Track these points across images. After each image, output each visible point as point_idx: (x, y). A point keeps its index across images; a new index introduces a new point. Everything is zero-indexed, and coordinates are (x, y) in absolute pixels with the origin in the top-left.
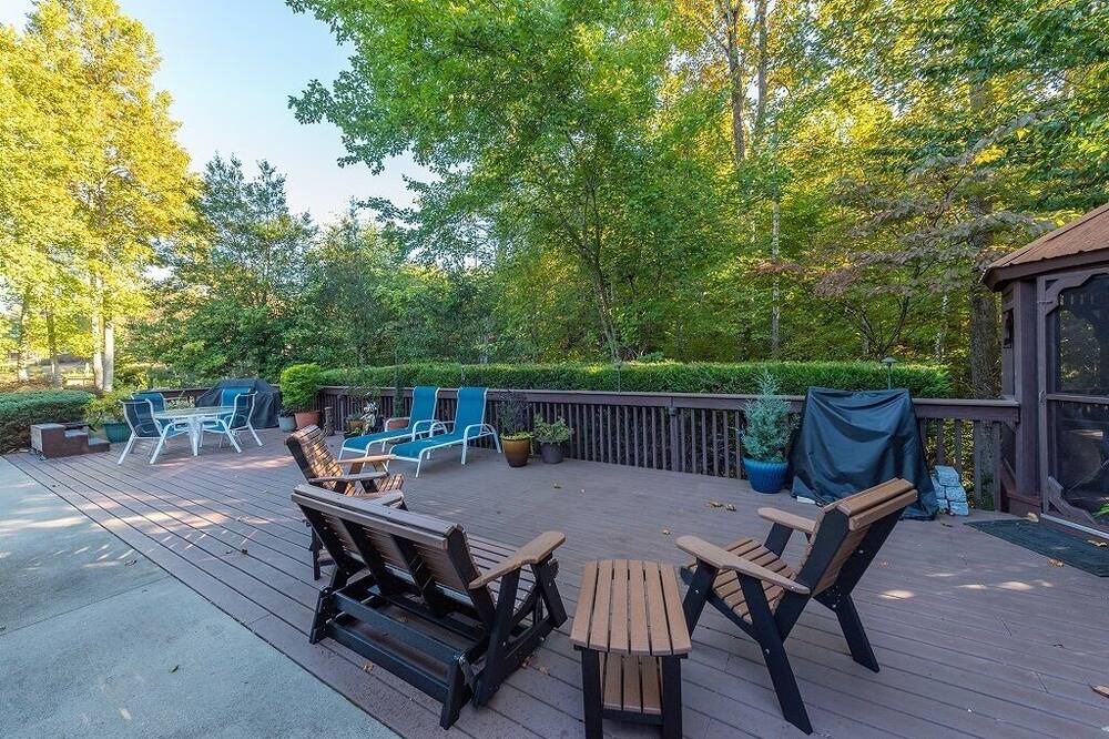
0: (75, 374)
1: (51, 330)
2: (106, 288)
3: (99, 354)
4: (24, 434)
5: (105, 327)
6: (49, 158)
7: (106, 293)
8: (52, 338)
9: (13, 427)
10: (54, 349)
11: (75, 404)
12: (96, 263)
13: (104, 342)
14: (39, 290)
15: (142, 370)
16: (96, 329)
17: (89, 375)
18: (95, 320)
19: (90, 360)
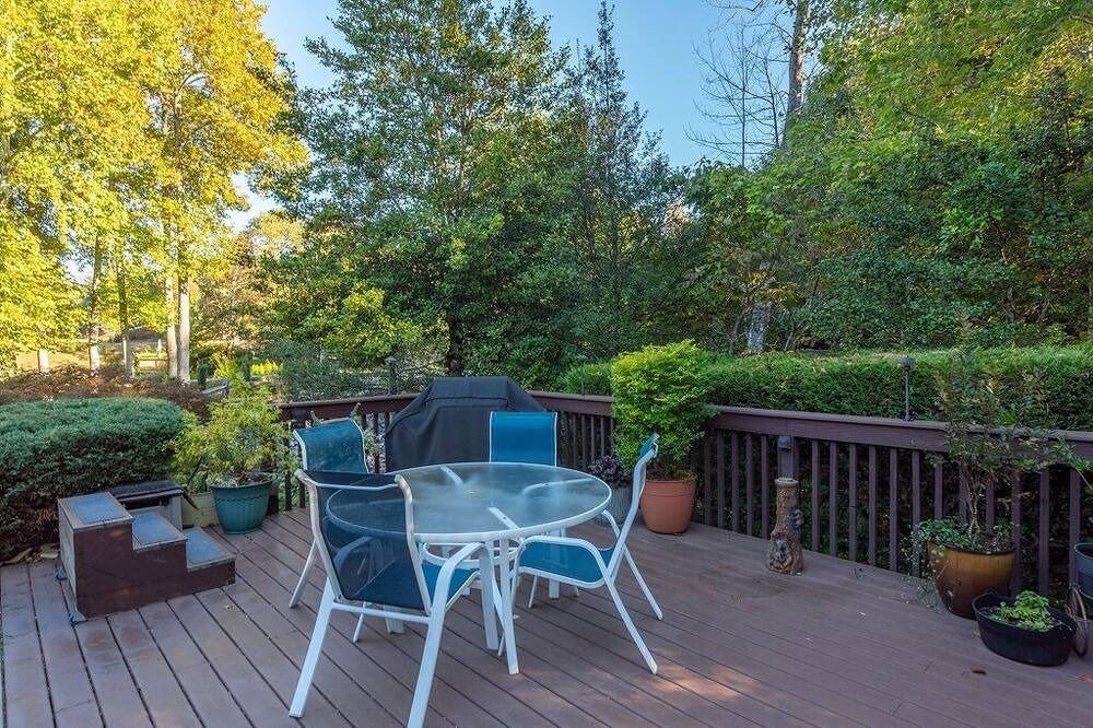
0: (148, 354)
1: (122, 295)
2: (182, 238)
3: (173, 327)
4: (47, 514)
5: (181, 291)
6: (119, 50)
7: (182, 244)
8: (123, 307)
9: (25, 496)
10: (124, 321)
11: (154, 436)
12: (171, 204)
13: (177, 314)
14: (110, 242)
15: (218, 349)
16: (170, 294)
17: (162, 355)
18: (169, 283)
19: (163, 336)
